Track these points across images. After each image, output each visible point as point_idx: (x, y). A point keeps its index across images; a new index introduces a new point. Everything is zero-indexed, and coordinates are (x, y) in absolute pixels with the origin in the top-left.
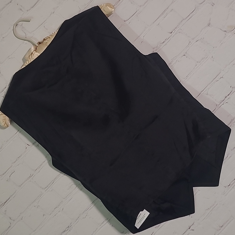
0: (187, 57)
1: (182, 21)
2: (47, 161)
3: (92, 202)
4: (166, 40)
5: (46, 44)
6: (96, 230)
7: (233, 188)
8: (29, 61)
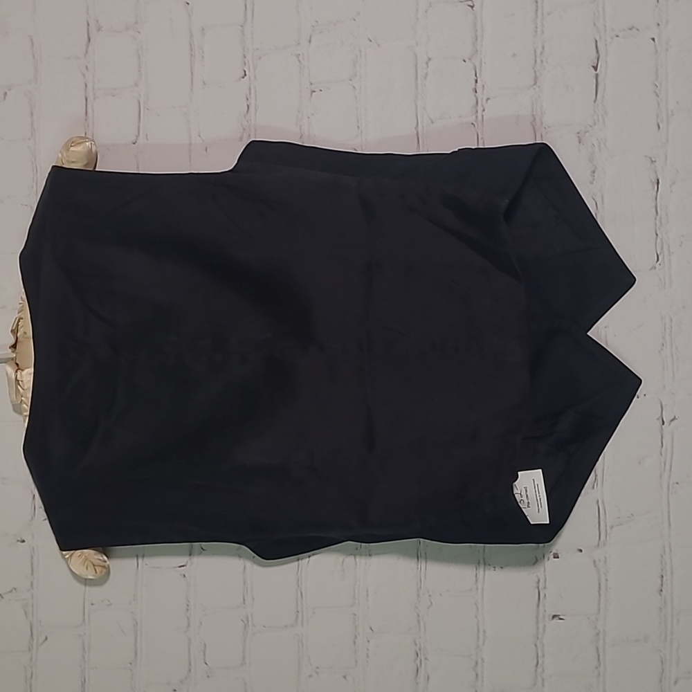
0: (321, 90)
1: (242, 31)
2: (249, 564)
3: (416, 559)
4: (247, 99)
5: (25, 336)
6: (477, 609)
7: (670, 255)
8: (27, 402)
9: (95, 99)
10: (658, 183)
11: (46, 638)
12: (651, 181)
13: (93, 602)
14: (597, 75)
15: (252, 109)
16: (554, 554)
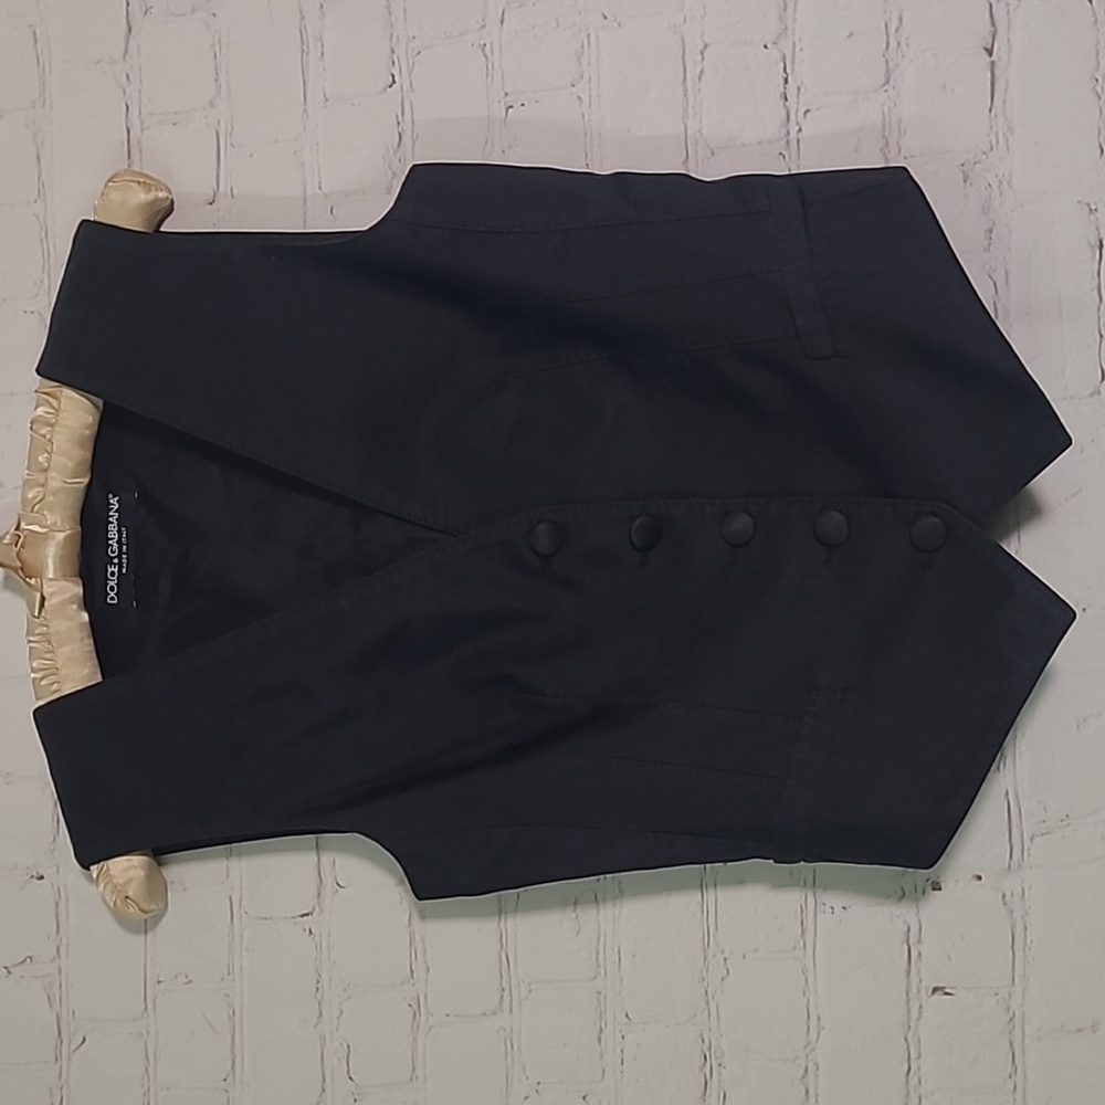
9: (142, 131)
10: (1101, 246)
11: (84, 1040)
12: (1089, 242)
13: (161, 979)
14: (993, 63)
15: (407, 139)
16: (933, 882)
